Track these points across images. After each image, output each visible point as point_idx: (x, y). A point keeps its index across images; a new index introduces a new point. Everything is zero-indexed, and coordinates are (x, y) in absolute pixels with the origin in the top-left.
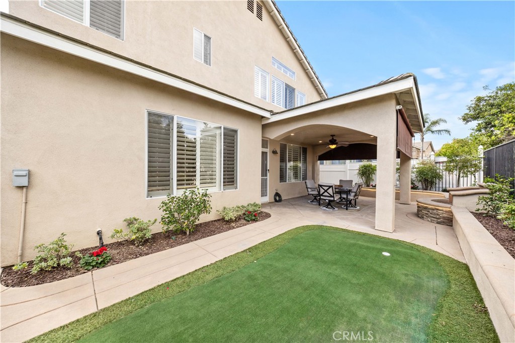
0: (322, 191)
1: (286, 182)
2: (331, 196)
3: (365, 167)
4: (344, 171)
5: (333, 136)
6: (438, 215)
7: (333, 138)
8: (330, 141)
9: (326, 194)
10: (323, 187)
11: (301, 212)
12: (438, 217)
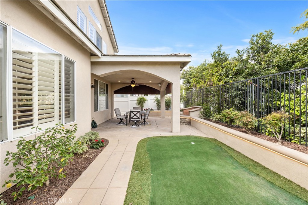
0: (132, 115)
1: (98, 111)
2: (138, 118)
3: (141, 99)
4: (128, 102)
5: (133, 78)
6: (185, 121)
7: (133, 80)
8: (131, 82)
9: (135, 117)
10: (133, 112)
11: (123, 132)
12: (185, 122)
